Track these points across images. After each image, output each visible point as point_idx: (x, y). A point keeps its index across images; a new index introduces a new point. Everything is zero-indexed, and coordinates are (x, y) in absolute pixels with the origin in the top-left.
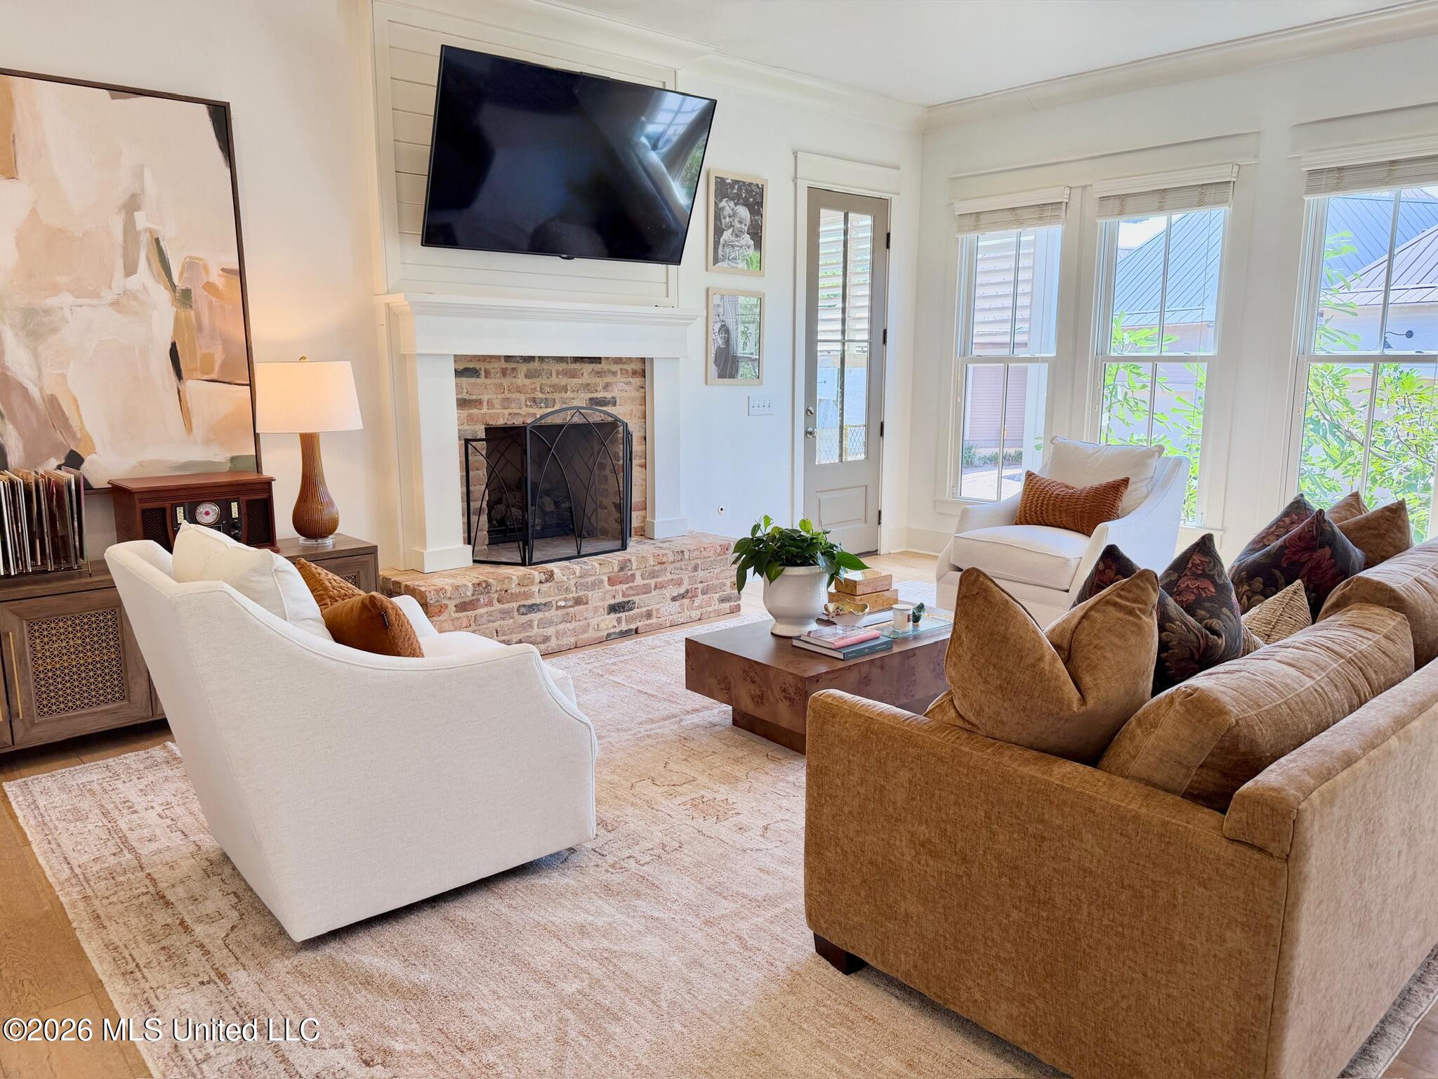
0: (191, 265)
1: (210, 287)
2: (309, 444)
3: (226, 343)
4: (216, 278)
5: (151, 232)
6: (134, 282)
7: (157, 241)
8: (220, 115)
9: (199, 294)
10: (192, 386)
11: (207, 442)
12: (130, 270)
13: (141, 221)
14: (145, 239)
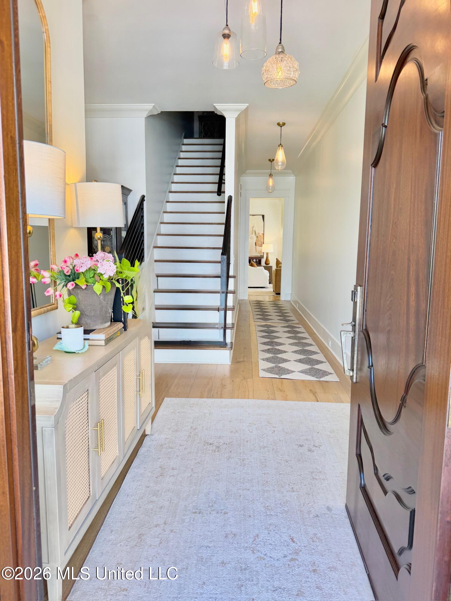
0: (258, 233)
1: (260, 236)
2: (267, 254)
3: (261, 242)
4: (261, 235)
5: (255, 230)
6: (252, 236)
7: (255, 231)
8: (263, 216)
9: (259, 236)
10: (257, 247)
11: (258, 253)
12: (252, 234)
13: (254, 229)
14: (254, 231)
